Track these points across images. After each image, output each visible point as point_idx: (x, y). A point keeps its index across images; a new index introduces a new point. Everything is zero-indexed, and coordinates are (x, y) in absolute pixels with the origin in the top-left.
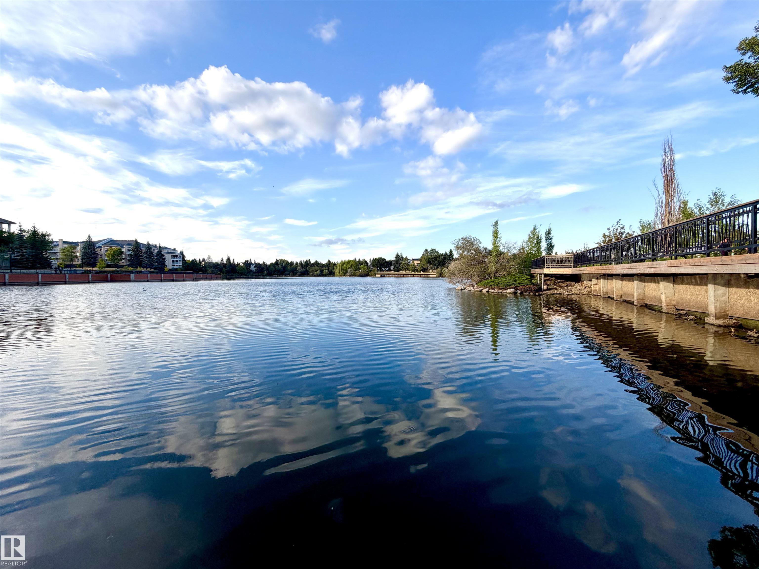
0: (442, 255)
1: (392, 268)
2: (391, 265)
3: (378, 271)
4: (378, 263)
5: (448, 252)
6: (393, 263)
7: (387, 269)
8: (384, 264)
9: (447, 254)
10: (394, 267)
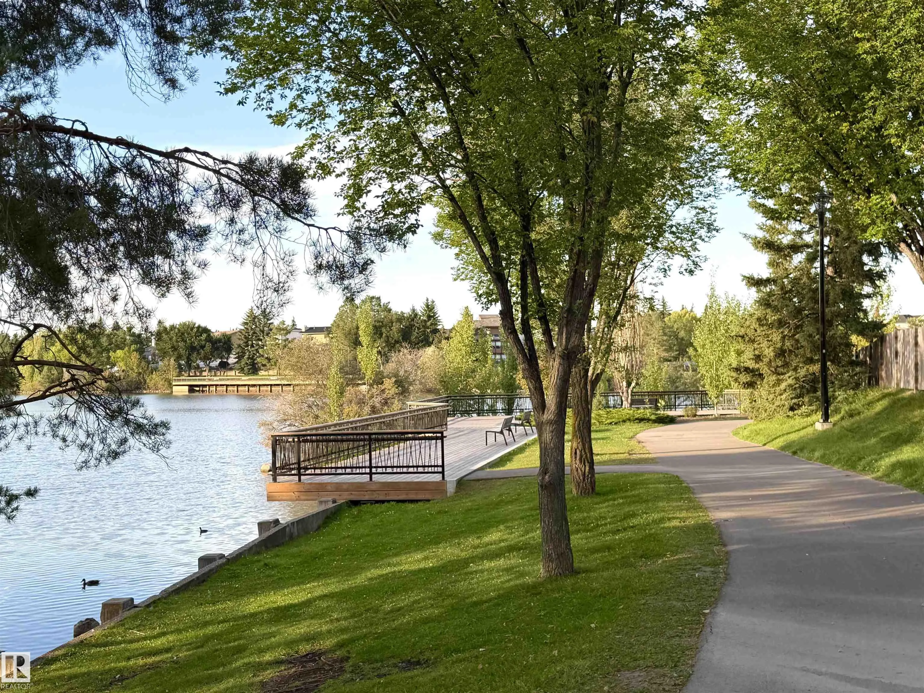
0: (400, 318)
1: (232, 360)
2: (229, 350)
3: (180, 369)
4: (181, 344)
5: (420, 308)
6: (235, 342)
7: (215, 363)
8: (203, 347)
9: (416, 315)
10: (240, 358)
